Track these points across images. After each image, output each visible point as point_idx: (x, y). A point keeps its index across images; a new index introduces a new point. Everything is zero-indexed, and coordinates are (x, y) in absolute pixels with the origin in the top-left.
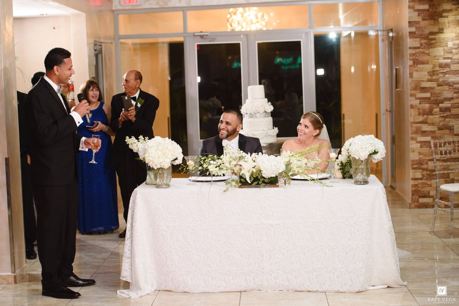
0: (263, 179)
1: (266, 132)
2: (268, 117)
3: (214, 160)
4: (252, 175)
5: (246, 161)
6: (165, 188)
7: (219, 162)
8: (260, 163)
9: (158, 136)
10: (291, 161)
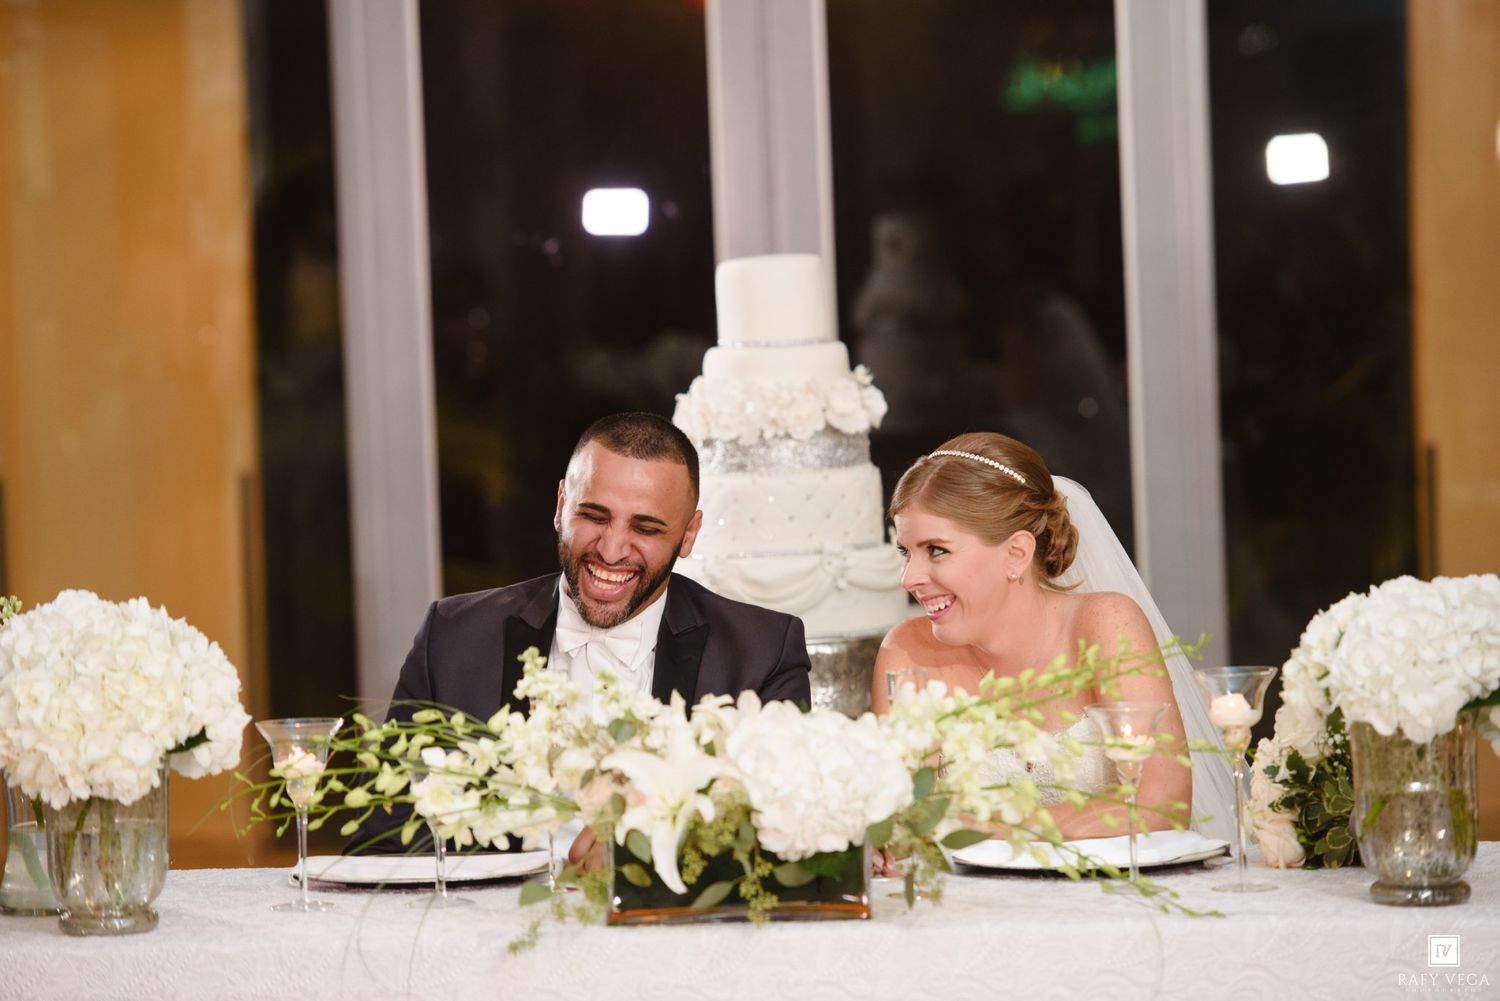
0: (764, 869)
1: (837, 563)
2: (850, 463)
3: (446, 744)
4: (692, 839)
5: (653, 751)
6: (122, 932)
7: (483, 755)
8: (747, 764)
9: (77, 588)
10: (949, 749)
